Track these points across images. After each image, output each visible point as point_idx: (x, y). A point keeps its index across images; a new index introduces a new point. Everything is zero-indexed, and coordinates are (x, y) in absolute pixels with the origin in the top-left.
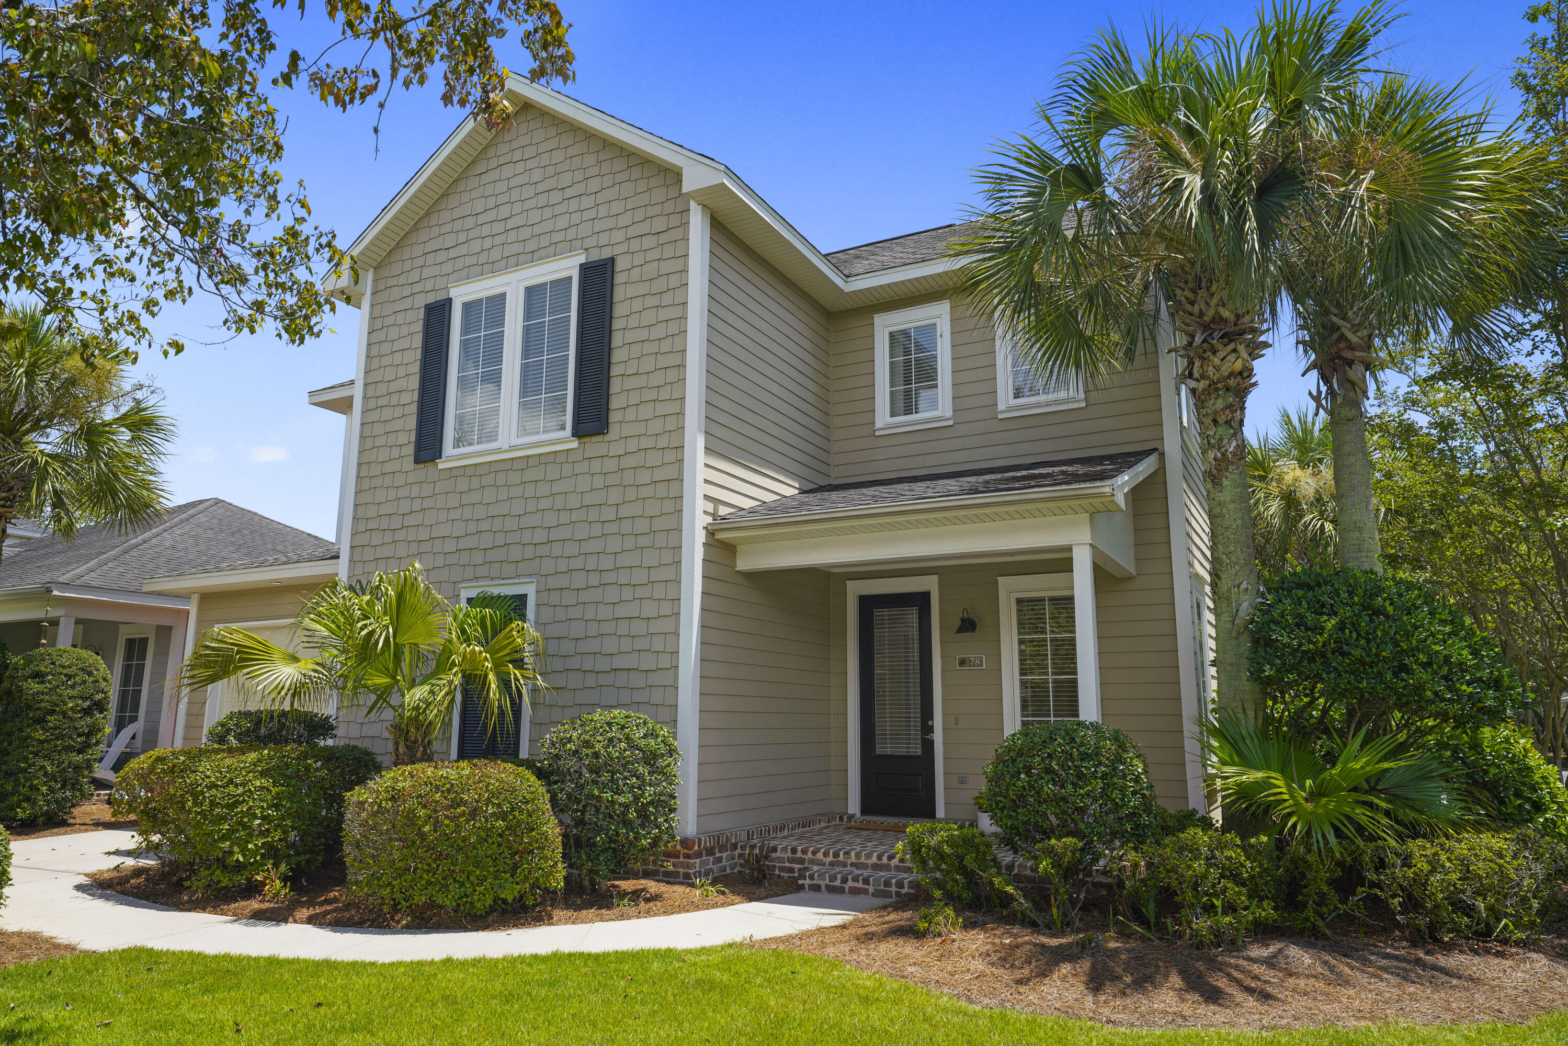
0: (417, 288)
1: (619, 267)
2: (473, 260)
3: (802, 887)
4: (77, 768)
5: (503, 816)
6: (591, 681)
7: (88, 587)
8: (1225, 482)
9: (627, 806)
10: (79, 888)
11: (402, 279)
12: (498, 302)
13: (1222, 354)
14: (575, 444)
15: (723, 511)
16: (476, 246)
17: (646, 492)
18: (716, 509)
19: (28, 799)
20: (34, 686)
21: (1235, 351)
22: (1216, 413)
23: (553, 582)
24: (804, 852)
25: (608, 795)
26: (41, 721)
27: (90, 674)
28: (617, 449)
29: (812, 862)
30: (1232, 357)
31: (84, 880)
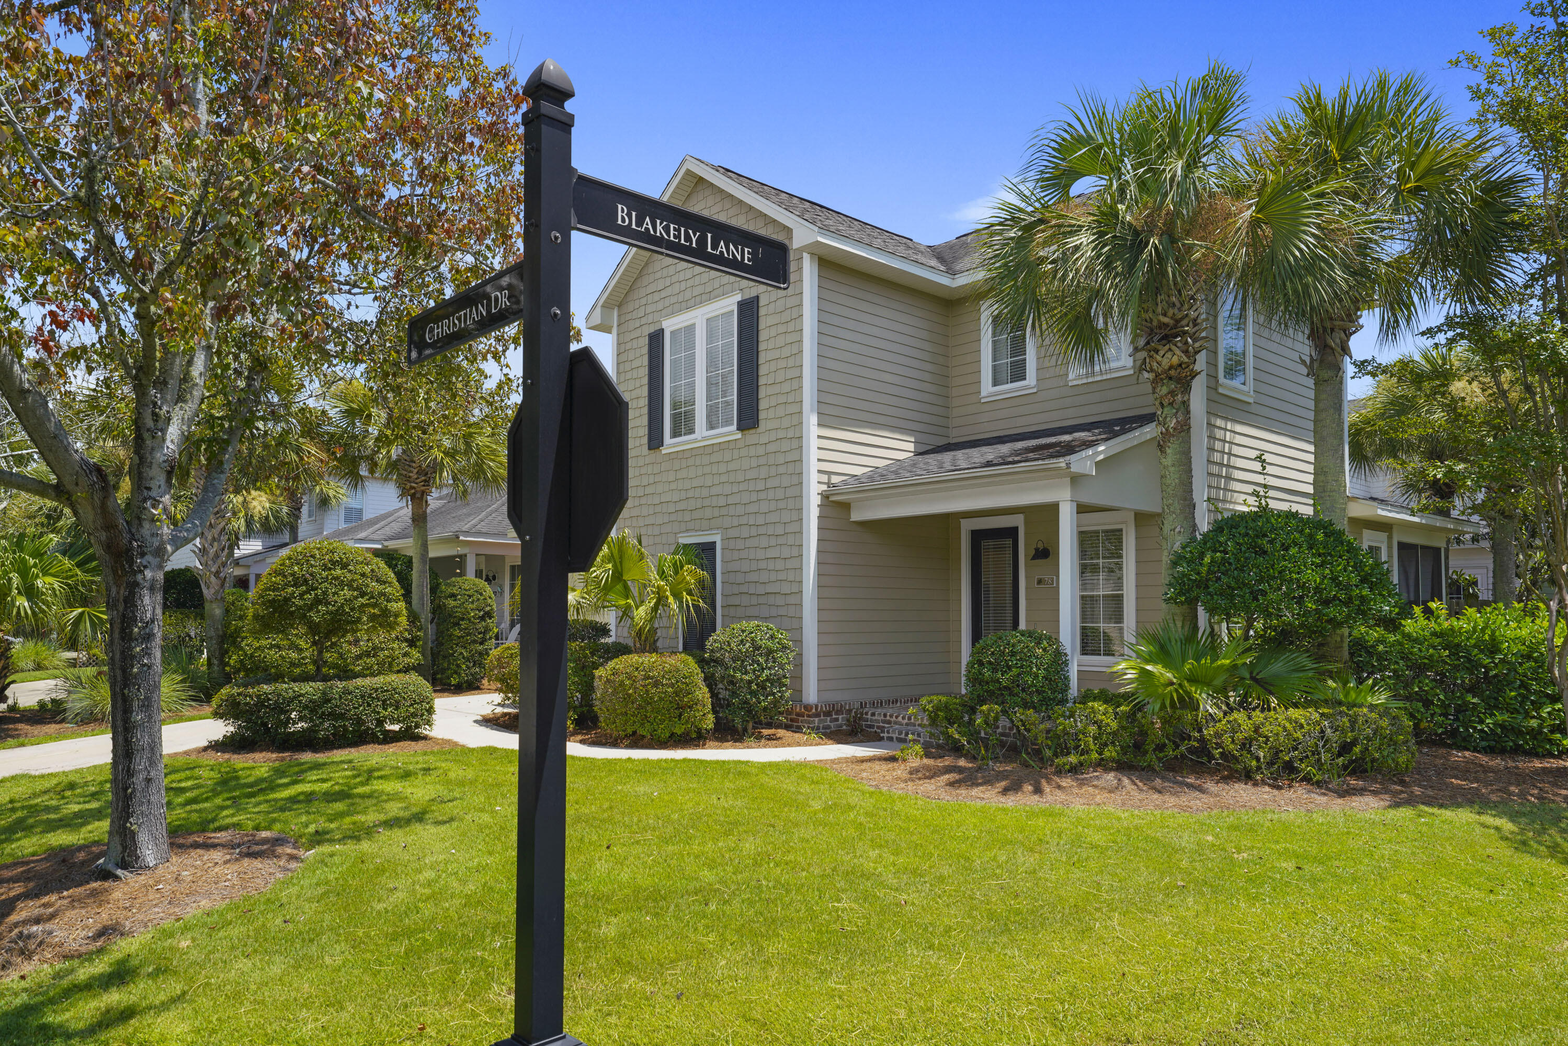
0: (643, 321)
1: (762, 302)
2: (674, 299)
3: (882, 738)
4: (481, 654)
5: (672, 685)
6: (754, 600)
7: (479, 534)
8: (1169, 451)
9: (750, 682)
10: (476, 721)
11: (635, 315)
12: (690, 329)
13: (1162, 353)
14: (739, 435)
15: (835, 479)
16: (676, 289)
17: (782, 469)
18: (829, 479)
19: (456, 673)
20: (451, 603)
21: (1170, 349)
22: (1162, 397)
23: (732, 533)
24: (891, 716)
25: (738, 675)
26: (458, 624)
27: (481, 594)
28: (764, 439)
29: (896, 723)
30: (1169, 355)
31: (479, 718)
